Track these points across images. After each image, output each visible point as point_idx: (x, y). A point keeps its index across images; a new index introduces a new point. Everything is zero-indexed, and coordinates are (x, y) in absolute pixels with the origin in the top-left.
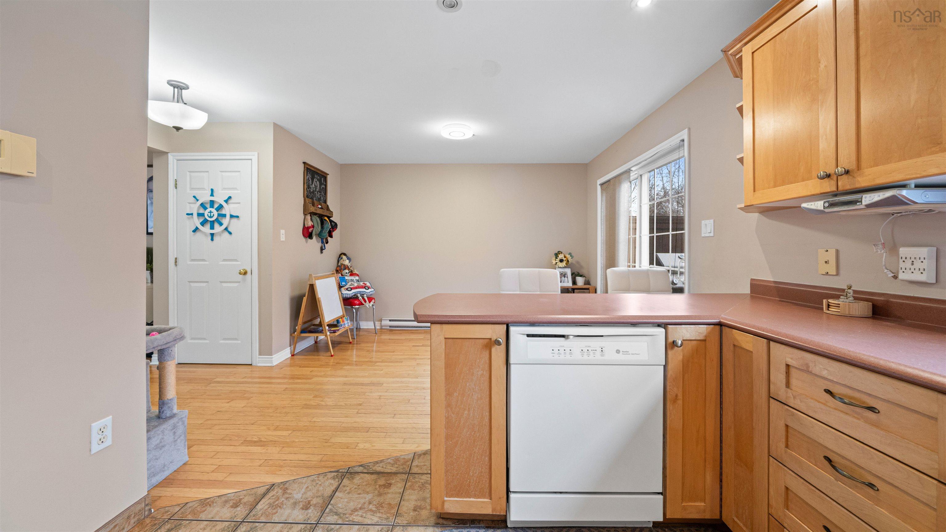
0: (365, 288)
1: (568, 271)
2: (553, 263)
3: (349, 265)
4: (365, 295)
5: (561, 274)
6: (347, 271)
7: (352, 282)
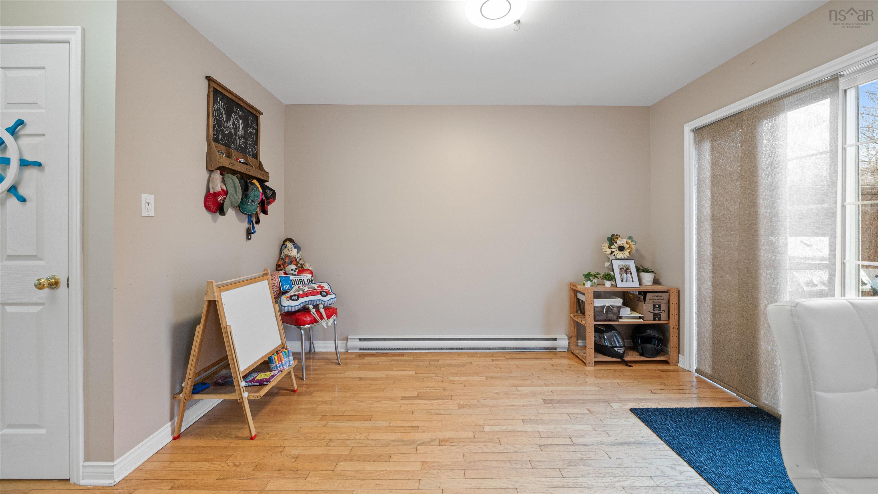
0: (320, 293)
1: (632, 265)
2: (607, 253)
3: (297, 256)
4: (321, 306)
5: (621, 269)
6: (293, 267)
7: (301, 285)
